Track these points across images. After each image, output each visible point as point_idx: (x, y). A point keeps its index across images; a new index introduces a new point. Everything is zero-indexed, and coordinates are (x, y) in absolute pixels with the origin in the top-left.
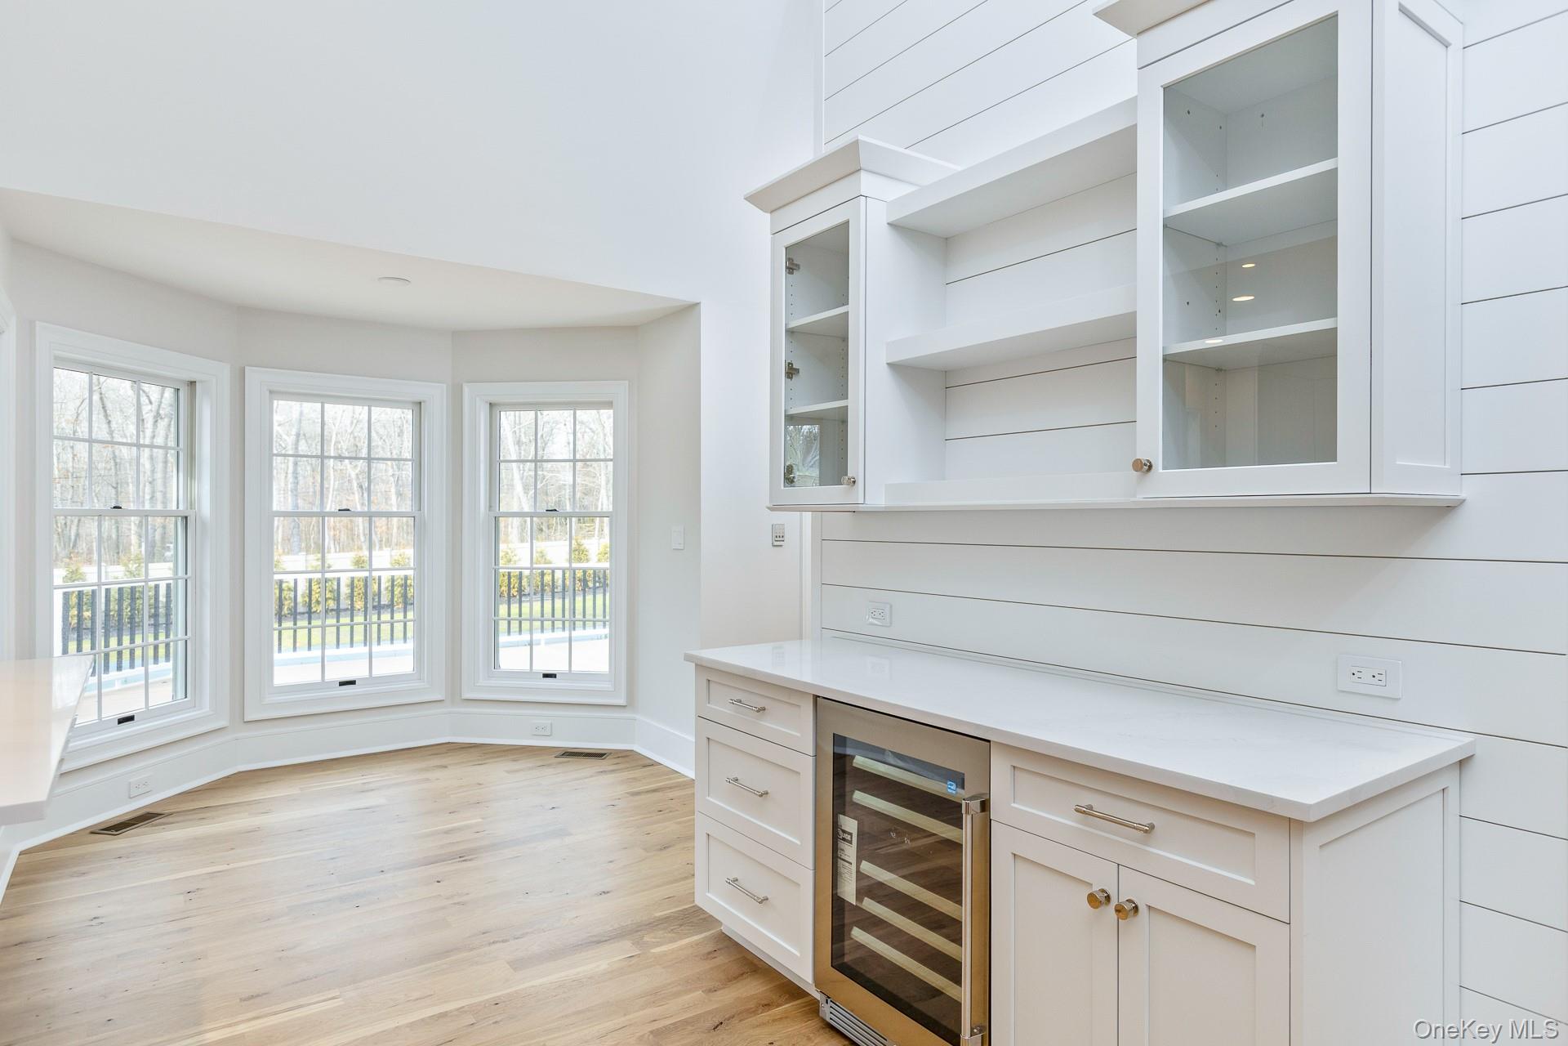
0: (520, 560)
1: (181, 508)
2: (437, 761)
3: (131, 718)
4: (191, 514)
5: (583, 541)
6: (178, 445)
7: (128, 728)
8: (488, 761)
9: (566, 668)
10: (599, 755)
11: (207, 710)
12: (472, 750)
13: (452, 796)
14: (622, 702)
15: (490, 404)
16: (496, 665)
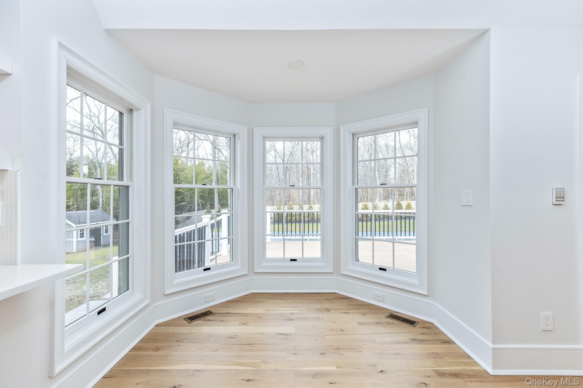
0: (379, 207)
1: (231, 185)
2: (326, 305)
3: (209, 269)
4: (234, 187)
5: (400, 202)
6: (230, 161)
7: (207, 273)
8: (350, 311)
9: (391, 266)
10: (411, 322)
11: (238, 268)
12: (345, 300)
13: (326, 337)
14: (425, 292)
15: (353, 134)
16: (357, 260)
